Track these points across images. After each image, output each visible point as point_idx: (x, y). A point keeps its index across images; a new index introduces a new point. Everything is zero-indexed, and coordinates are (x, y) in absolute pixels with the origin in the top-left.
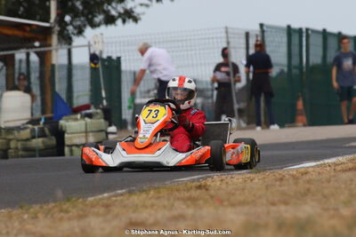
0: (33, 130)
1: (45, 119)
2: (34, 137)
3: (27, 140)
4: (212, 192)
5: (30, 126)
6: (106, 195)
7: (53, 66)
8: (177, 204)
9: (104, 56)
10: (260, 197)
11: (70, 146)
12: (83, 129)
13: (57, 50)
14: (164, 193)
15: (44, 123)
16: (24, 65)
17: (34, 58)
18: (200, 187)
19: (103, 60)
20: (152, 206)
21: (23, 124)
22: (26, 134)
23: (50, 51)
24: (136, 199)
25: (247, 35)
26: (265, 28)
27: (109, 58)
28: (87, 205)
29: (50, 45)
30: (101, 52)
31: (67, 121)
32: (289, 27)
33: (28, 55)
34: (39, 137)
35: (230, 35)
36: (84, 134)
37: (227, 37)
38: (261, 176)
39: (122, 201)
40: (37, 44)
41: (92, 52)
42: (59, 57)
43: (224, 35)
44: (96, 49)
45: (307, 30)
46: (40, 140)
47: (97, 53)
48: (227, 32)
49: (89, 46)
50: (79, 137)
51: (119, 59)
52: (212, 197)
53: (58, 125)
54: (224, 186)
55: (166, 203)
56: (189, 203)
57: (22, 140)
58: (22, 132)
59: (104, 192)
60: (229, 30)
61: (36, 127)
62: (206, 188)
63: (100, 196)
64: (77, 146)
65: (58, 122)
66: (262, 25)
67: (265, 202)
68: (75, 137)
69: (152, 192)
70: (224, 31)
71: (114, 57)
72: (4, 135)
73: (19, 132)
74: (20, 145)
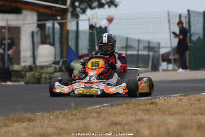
0: (55, 68)
1: (63, 61)
2: (56, 72)
3: (52, 73)
4: (159, 107)
5: (54, 65)
6: (97, 106)
7: (68, 31)
8: (139, 112)
9: (98, 26)
10: (187, 110)
13: (70, 22)
14: (131, 106)
15: (62, 64)
16: (51, 30)
17: (57, 26)
18: (152, 103)
19: (97, 28)
20: (125, 113)
21: (50, 64)
22: (51, 70)
23: (66, 23)
24: (115, 109)
25: (180, 16)
26: (190, 13)
27: (100, 27)
28: (87, 112)
29: (66, 19)
30: (96, 24)
31: (75, 63)
32: (204, 12)
33: (53, 24)
34: (59, 71)
35: (170, 16)
37: (169, 17)
38: (187, 98)
39: (107, 110)
40: (59, 18)
41: (91, 23)
42: (71, 26)
43: (167, 16)
44: (93, 22)
46: (59, 74)
47: (94, 24)
48: (168, 14)
49: (89, 20)
52: (159, 109)
54: (166, 103)
55: (133, 112)
56: (146, 112)
57: (49, 73)
58: (49, 69)
59: (96, 105)
60: (170, 13)
61: (57, 66)
62: (155, 104)
63: (95, 107)
65: (69, 64)
66: (188, 11)
67: (190, 113)
69: (124, 105)
70: (166, 13)
71: (103, 27)
72: (38, 70)
73: (47, 69)
74: (47, 76)
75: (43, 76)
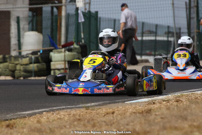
0: (31, 59)
2: (31, 63)
3: (27, 65)
5: (30, 55)
11: (54, 70)
12: (63, 59)
22: (26, 61)
31: (55, 53)
34: (35, 63)
36: (63, 62)
46: (36, 65)
50: (60, 64)
51: (97, 12)
53: (49, 56)
57: (24, 65)
58: (24, 59)
61: (33, 57)
64: (59, 70)
65: (49, 54)
68: (57, 64)
72: (13, 61)
73: (22, 59)
74: (22, 68)
75: (18, 67)
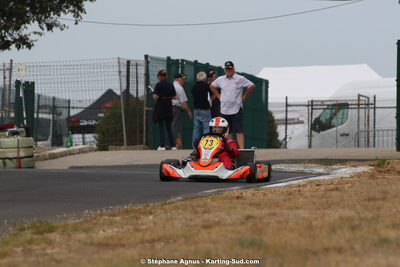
11: (4, 159)
12: (16, 145)
32: (169, 58)
36: (16, 149)
45: (183, 60)
48: (119, 62)
50: (12, 151)
51: (33, 83)
66: (146, 57)
70: (116, 61)
